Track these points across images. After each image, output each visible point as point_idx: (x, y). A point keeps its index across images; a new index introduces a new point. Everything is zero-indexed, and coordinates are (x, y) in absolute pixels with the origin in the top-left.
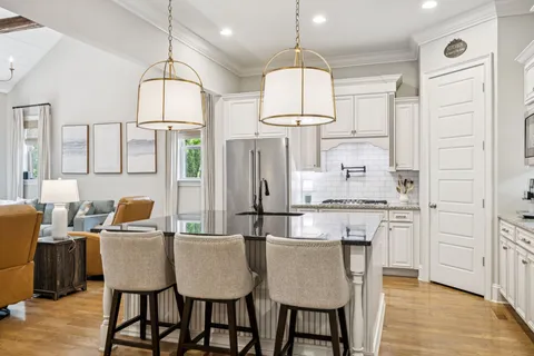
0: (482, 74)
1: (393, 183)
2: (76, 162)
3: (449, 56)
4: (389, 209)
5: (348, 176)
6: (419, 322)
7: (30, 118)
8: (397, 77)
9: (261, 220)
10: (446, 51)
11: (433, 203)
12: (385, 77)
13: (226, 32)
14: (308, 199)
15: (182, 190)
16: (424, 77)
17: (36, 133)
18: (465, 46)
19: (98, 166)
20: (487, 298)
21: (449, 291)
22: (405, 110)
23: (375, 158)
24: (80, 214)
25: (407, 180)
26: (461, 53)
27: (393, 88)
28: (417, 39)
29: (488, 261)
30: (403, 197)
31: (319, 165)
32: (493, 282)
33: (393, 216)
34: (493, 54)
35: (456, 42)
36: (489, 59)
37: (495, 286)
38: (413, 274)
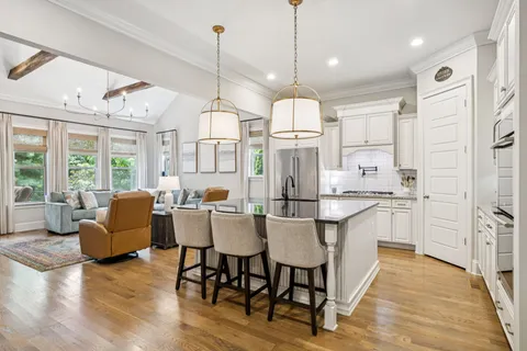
0: (465, 93)
1: (398, 179)
2: (189, 166)
3: (439, 81)
4: (392, 199)
5: (364, 174)
6: (399, 283)
7: (166, 139)
8: (400, 99)
9: (287, 204)
10: (436, 77)
11: (426, 194)
12: (390, 100)
13: (271, 77)
14: (334, 190)
15: (252, 183)
16: (419, 98)
17: (168, 148)
18: (451, 71)
19: (203, 168)
20: (468, 270)
21: (437, 262)
22: (406, 124)
23: (384, 161)
24: (189, 198)
25: (409, 177)
26: (447, 78)
27: (397, 107)
28: (414, 70)
29: (469, 242)
30: (406, 190)
31: (341, 165)
32: (473, 258)
33: (395, 203)
34: (473, 77)
35: (444, 69)
36: (470, 81)
37: (475, 261)
38: (412, 248)
